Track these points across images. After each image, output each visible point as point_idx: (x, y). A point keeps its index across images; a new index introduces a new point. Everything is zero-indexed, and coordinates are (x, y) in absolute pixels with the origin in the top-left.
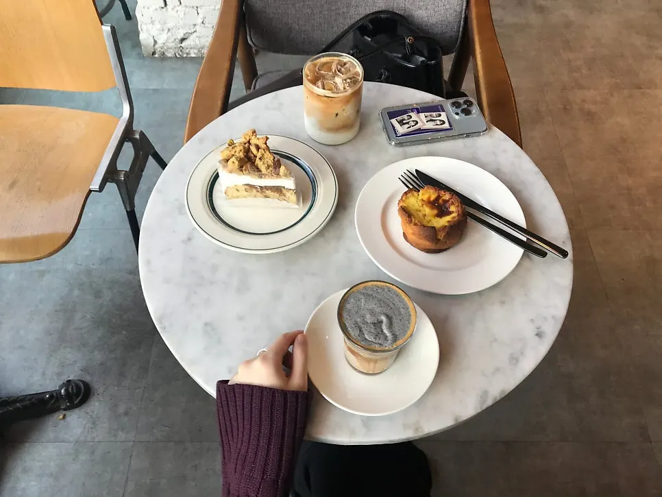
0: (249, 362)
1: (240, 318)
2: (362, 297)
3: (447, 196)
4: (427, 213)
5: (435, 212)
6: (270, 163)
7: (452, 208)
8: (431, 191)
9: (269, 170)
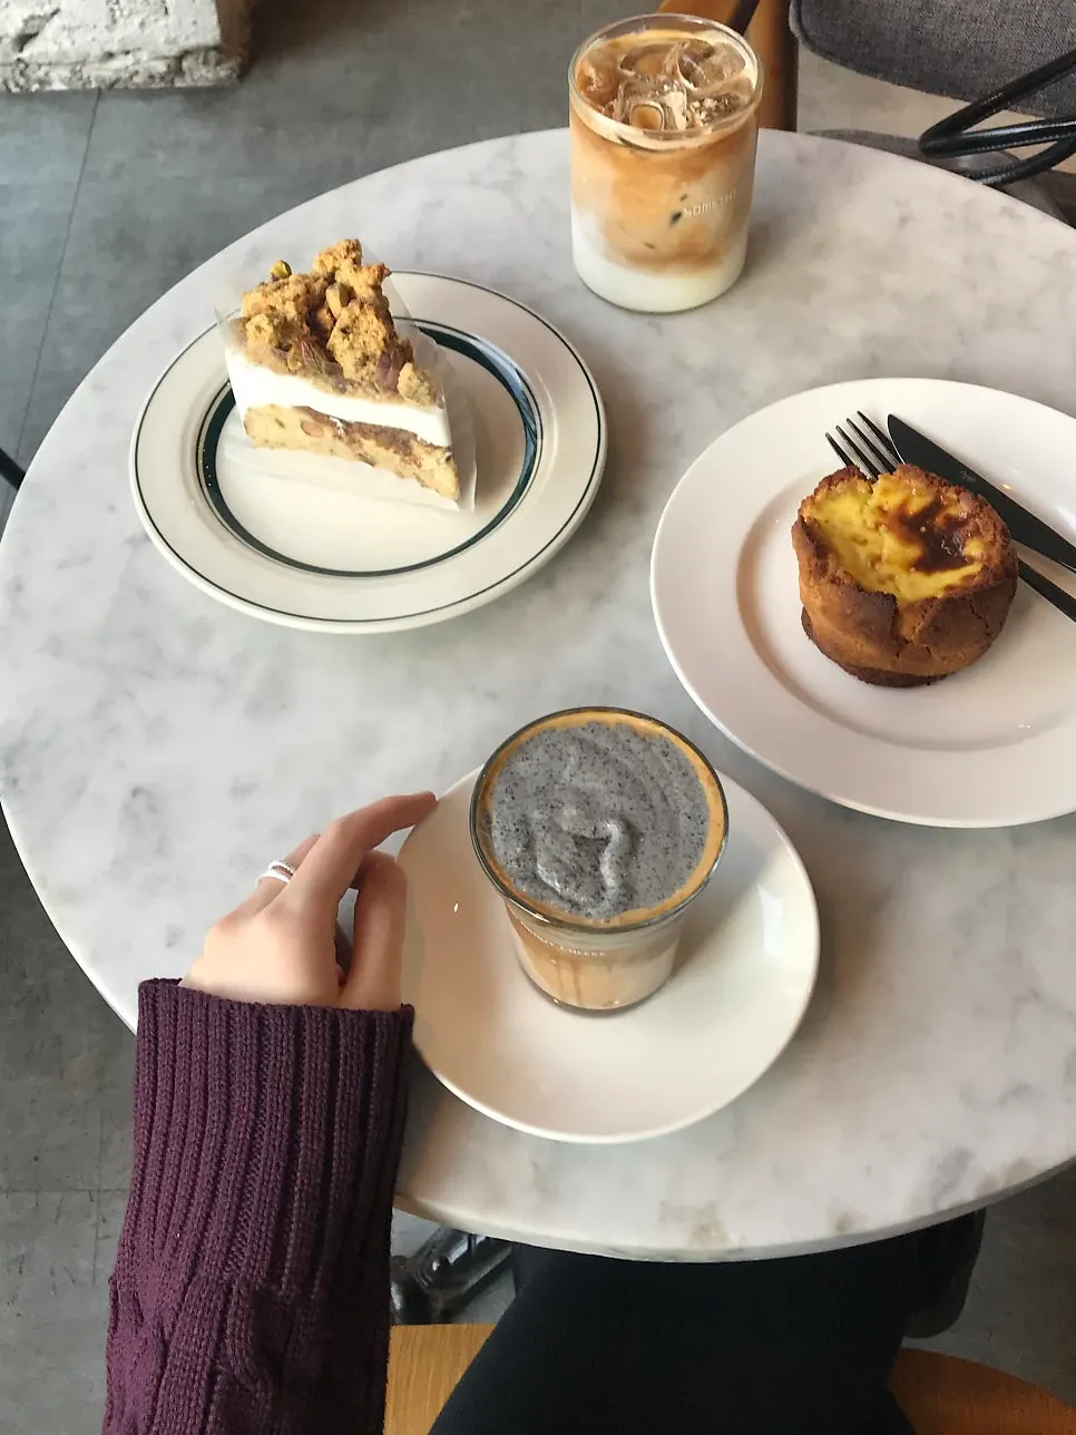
0: (233, 920)
1: (241, 791)
2: (573, 749)
3: (961, 508)
4: (885, 553)
5: (914, 552)
6: (375, 348)
7: (973, 549)
8: (914, 483)
9: (364, 372)
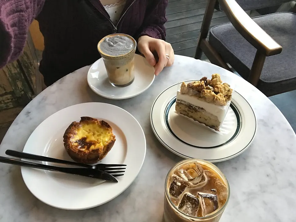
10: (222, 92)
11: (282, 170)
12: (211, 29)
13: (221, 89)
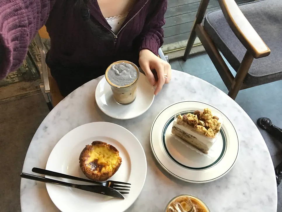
10: (211, 127)
11: (256, 189)
12: (206, 15)
13: (211, 124)
